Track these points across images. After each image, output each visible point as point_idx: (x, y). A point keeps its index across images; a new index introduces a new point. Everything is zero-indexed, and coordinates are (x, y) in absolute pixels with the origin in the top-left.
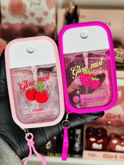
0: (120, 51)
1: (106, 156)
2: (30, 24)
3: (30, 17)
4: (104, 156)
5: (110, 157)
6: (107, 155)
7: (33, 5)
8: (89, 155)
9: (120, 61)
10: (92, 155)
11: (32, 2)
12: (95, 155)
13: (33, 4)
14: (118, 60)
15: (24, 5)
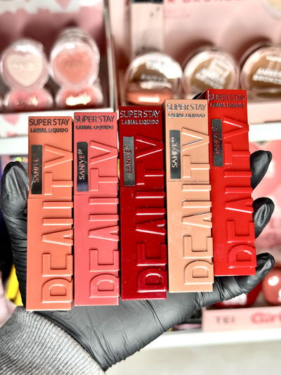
0: (274, 55)
1: (258, 318)
4: (254, 320)
5: (267, 321)
6: (261, 315)
8: (218, 319)
9: (276, 80)
10: (226, 320)
12: (233, 320)
14: (271, 77)
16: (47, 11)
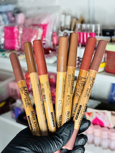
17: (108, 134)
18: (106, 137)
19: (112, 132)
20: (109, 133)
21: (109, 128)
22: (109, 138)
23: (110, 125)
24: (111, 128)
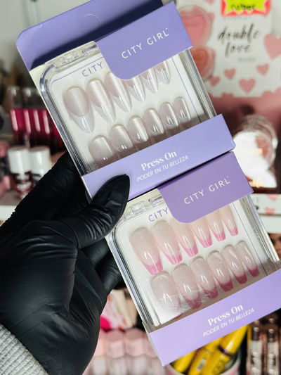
2: (224, 95)
3: (224, 79)
7: (232, 51)
11: (229, 44)
13: (234, 48)
15: (210, 52)
16: (231, 95)
17: (124, 346)
18: (121, 353)
19: (132, 339)
20: (127, 341)
21: (123, 331)
22: (126, 355)
23: (124, 321)
24: (129, 329)
